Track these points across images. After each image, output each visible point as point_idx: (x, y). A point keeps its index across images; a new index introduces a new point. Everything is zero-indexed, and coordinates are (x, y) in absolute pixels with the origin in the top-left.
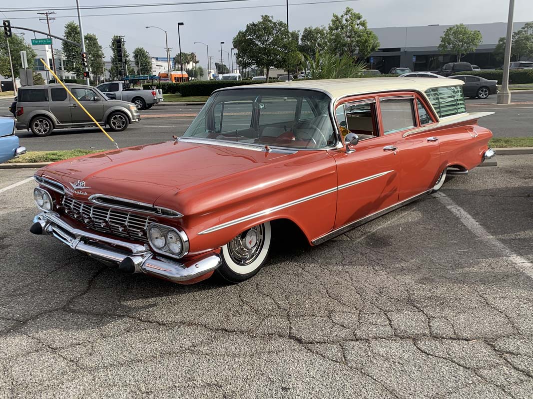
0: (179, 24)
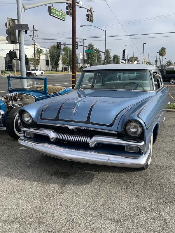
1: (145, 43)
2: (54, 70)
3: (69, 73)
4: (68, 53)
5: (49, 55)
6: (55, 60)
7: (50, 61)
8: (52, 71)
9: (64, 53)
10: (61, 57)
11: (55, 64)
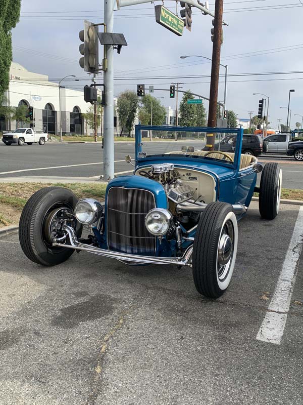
0: (291, 91)
1: (293, 91)
2: (125, 135)
3: (150, 140)
4: (150, 107)
5: (118, 108)
6: (127, 117)
7: (119, 119)
8: (121, 136)
9: (143, 105)
10: (137, 112)
11: (127, 125)
